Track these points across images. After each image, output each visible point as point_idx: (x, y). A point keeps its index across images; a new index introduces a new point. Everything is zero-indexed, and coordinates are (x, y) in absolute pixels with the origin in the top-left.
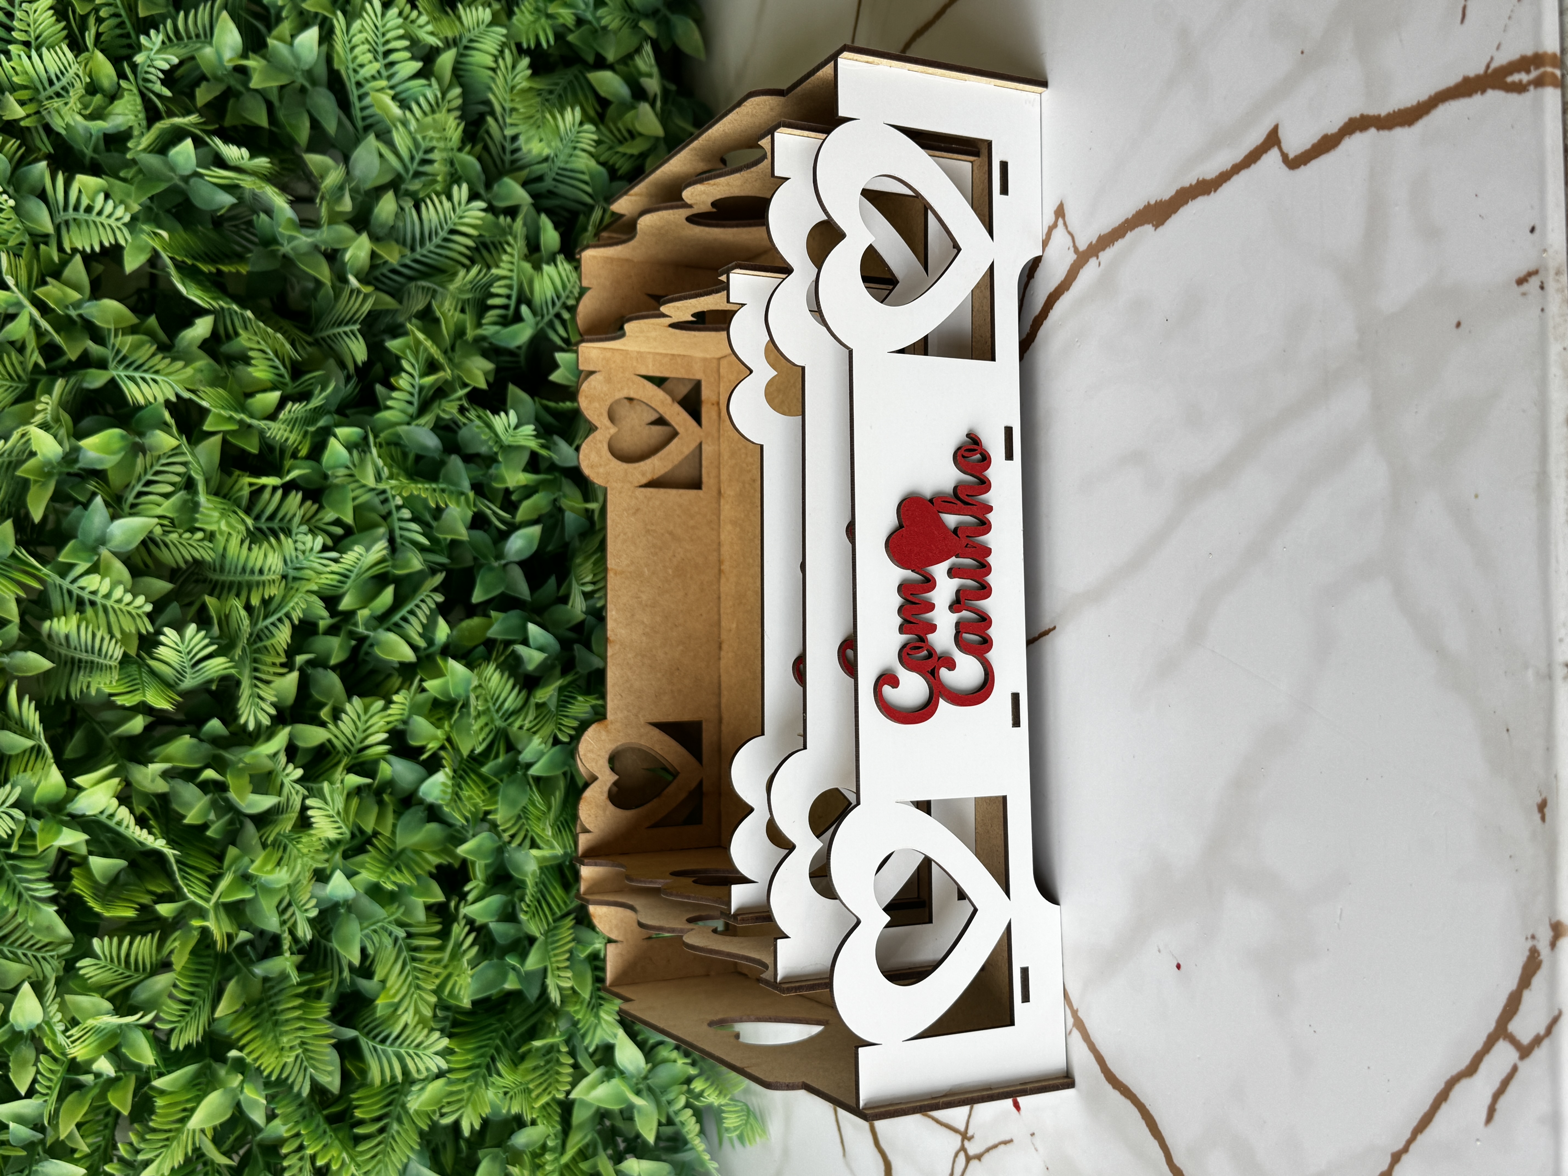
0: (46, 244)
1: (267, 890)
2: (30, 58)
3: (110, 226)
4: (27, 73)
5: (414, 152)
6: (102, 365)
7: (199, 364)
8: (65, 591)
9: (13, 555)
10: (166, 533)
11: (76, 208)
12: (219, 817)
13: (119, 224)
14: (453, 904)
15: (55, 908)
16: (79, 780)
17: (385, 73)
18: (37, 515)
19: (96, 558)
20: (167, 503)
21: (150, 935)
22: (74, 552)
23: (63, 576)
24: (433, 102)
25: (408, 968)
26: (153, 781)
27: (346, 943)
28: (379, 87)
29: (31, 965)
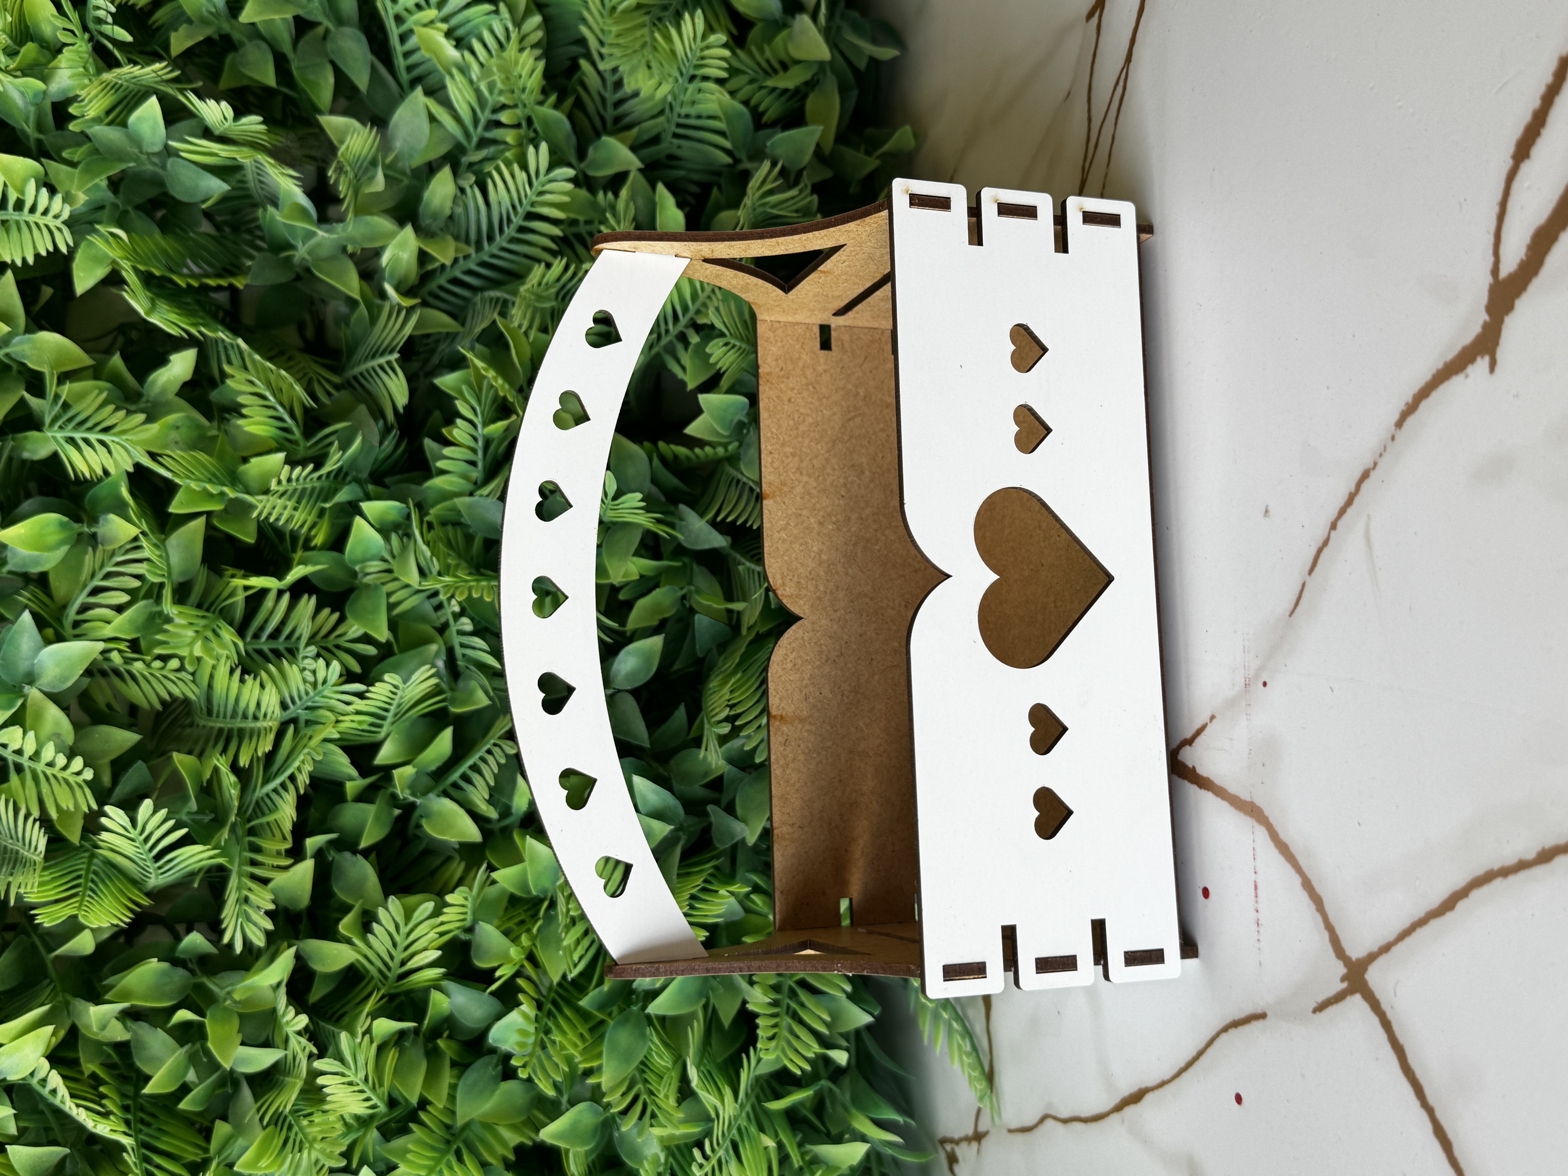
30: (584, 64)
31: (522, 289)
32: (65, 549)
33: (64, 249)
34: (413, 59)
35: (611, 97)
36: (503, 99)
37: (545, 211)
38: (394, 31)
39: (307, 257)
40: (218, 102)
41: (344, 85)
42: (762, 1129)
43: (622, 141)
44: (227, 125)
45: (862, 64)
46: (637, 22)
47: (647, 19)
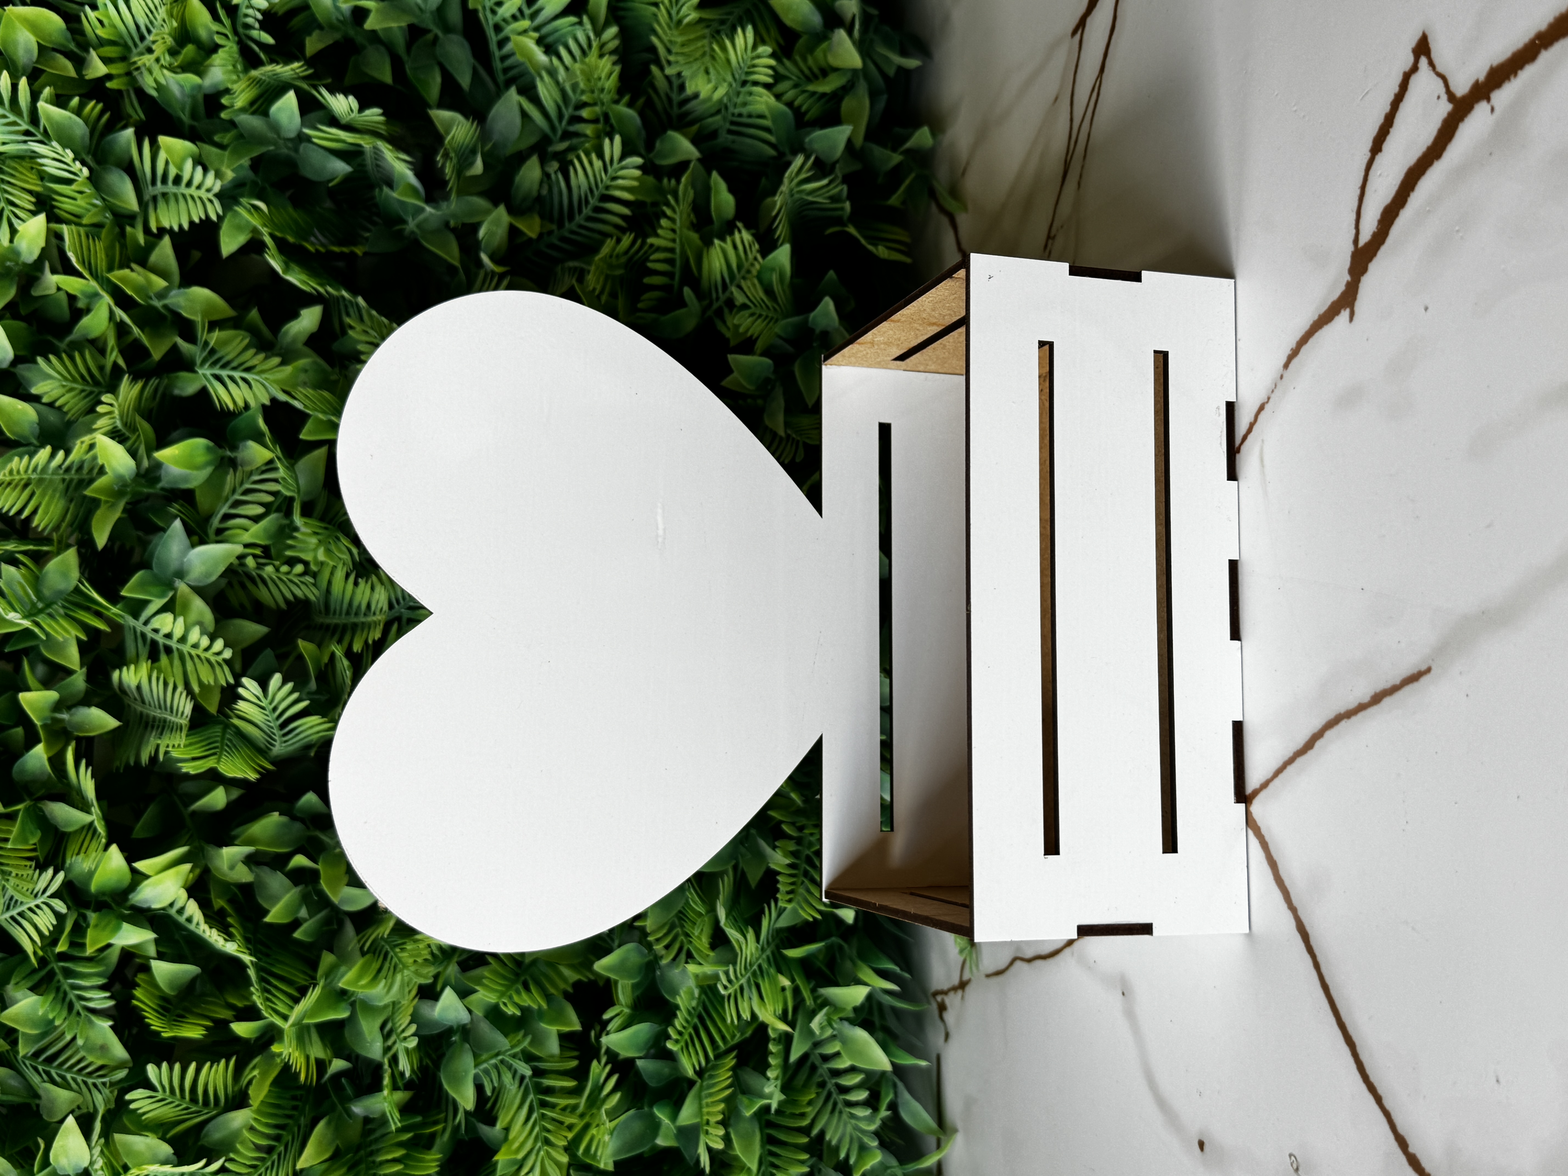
0: (131, 225)
1: (368, 1008)
3: (200, 198)
4: (113, 25)
5: (563, 108)
6: (191, 366)
7: (302, 362)
8: (139, 635)
9: (77, 590)
10: (260, 566)
11: (164, 180)
12: (311, 915)
13: (209, 195)
14: (593, 1034)
15: (111, 1023)
16: (141, 865)
17: (527, 12)
18: (101, 540)
19: (171, 594)
20: (256, 528)
21: (223, 1062)
22: (142, 586)
23: (136, 616)
24: (585, 46)
25: (535, 1116)
26: (232, 867)
27: (457, 1081)
28: (521, 29)
29: (80, 1092)
30: (654, 69)
31: (597, 258)
32: (209, 470)
33: (214, 217)
34: (508, 62)
35: (676, 98)
36: (584, 98)
37: (618, 193)
38: (493, 38)
39: (415, 230)
40: (346, 96)
41: (449, 83)
42: (780, 971)
43: (685, 135)
44: (353, 115)
45: (891, 72)
46: (699, 34)
47: (707, 31)
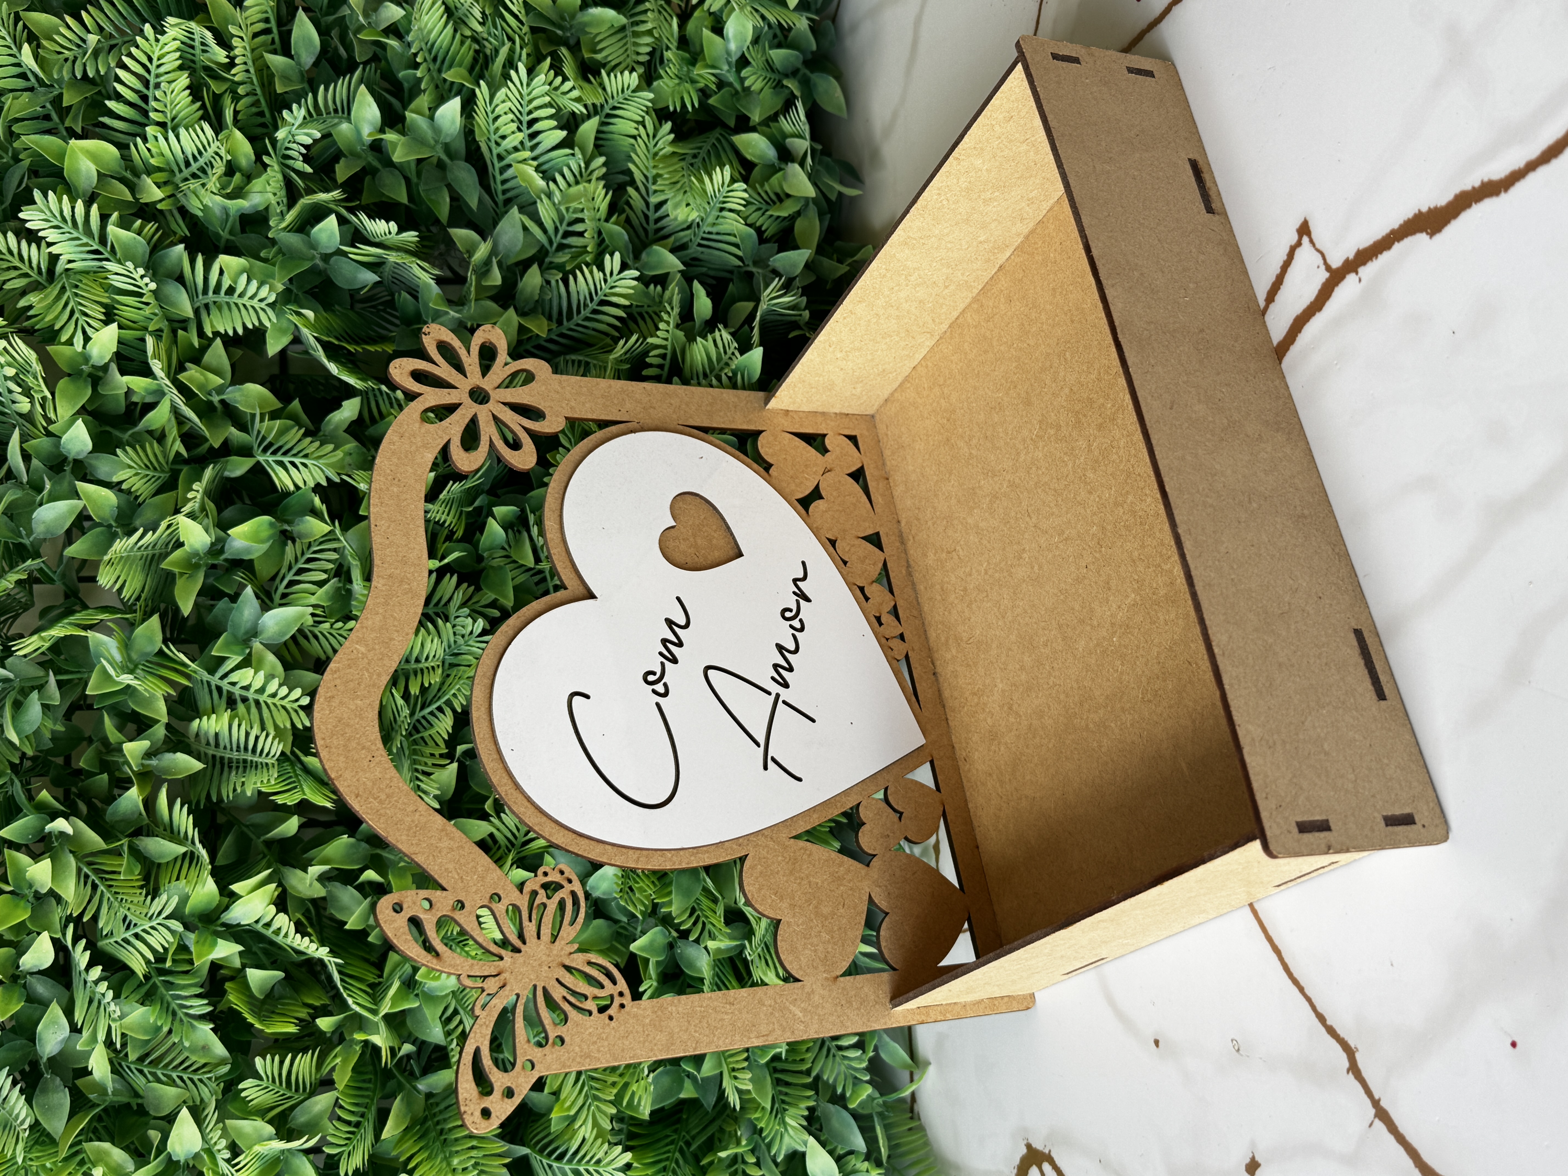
0: (185, 329)
1: (431, 998)
2: (167, 139)
3: (253, 307)
4: (163, 155)
5: (558, 224)
6: (246, 451)
7: (347, 447)
8: (213, 688)
10: (317, 623)
11: (217, 291)
13: (263, 305)
15: (212, 1026)
16: (236, 887)
17: (528, 144)
18: (186, 607)
19: (248, 651)
20: (321, 592)
21: (310, 1052)
22: (227, 645)
24: (576, 172)
25: (583, 1077)
26: (310, 885)
28: (520, 159)
29: (187, 1089)
31: (612, 357)
32: (271, 542)
33: (268, 325)
34: (508, 185)
35: (653, 216)
36: (575, 216)
37: (615, 299)
38: (495, 165)
40: (387, 222)
41: (458, 201)
44: (389, 236)
45: (833, 198)
46: (676, 166)
47: (682, 164)
